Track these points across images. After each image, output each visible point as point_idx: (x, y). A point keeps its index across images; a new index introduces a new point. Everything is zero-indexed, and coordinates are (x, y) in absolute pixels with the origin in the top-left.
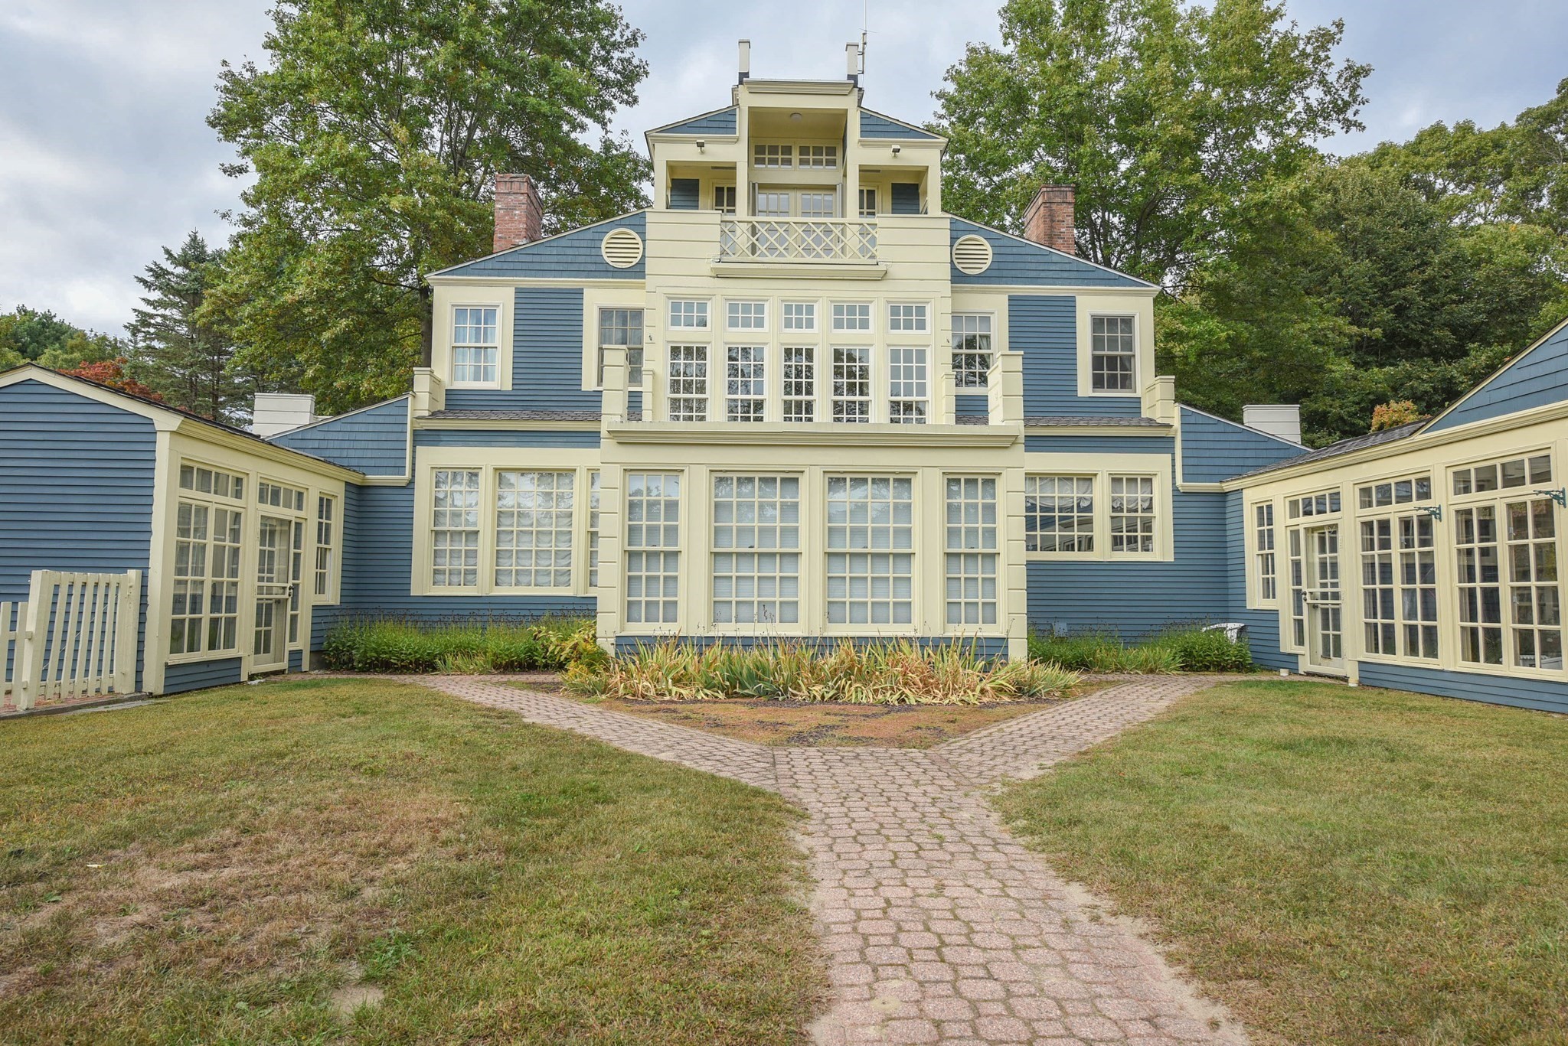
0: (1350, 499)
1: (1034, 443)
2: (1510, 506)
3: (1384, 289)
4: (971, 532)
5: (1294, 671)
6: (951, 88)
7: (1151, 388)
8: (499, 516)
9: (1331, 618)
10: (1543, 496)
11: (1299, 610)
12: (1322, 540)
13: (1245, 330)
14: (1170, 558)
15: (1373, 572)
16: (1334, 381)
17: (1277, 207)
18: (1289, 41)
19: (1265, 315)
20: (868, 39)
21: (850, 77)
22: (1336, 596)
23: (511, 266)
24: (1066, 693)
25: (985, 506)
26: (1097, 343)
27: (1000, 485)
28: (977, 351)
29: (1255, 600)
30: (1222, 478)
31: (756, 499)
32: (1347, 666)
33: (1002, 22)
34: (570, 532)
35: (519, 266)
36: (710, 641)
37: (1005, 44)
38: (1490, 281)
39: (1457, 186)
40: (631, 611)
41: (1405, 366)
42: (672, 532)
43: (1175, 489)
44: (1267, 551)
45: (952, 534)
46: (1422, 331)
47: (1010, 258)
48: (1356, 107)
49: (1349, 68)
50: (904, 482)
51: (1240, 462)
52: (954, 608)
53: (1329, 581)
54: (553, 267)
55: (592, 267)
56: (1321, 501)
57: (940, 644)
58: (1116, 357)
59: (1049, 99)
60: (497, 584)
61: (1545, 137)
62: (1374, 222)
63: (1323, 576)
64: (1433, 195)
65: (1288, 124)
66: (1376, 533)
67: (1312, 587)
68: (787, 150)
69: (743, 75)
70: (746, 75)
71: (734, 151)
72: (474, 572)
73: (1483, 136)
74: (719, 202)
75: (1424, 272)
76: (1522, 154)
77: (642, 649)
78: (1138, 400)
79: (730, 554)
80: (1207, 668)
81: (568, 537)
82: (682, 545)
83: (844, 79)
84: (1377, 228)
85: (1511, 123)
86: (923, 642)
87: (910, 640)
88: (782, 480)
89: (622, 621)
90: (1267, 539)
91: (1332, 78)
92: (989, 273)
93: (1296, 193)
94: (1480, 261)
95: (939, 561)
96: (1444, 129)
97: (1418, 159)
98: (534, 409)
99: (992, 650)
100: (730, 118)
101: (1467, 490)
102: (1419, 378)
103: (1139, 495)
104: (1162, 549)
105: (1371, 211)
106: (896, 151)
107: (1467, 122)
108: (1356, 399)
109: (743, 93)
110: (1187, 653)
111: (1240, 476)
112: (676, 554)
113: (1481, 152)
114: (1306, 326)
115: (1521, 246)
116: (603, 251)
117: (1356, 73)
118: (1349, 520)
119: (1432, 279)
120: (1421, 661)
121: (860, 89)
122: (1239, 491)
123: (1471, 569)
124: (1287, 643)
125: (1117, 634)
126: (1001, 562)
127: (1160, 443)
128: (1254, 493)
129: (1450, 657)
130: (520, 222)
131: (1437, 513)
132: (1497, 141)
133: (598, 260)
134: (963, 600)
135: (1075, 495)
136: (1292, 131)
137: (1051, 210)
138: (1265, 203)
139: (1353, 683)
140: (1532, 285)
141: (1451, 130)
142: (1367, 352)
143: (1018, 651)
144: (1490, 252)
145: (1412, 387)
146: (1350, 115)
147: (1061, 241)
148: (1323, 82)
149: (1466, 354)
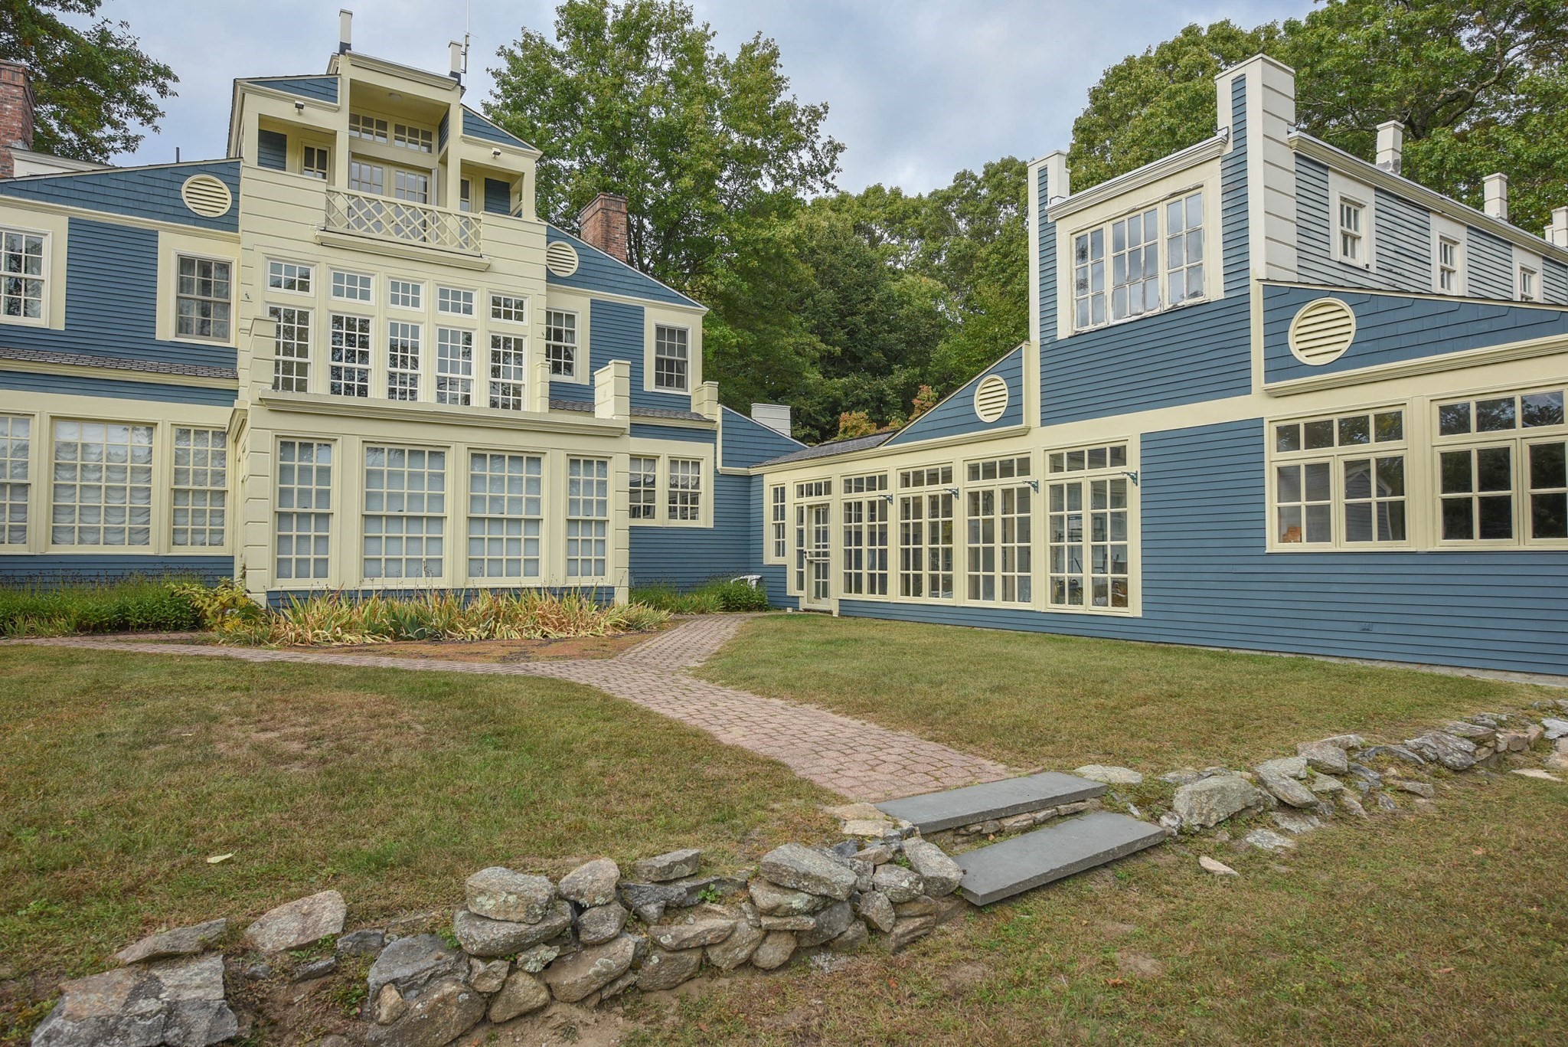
0: (838, 486)
1: (637, 430)
2: (930, 497)
3: (843, 316)
4: (588, 503)
5: (796, 609)
6: (504, 66)
7: (699, 390)
8: (56, 469)
9: (822, 570)
10: (948, 492)
11: (800, 565)
12: (818, 513)
13: (749, 338)
14: (711, 526)
15: (850, 538)
16: (806, 386)
17: (779, 245)
18: (790, 109)
19: (762, 327)
20: (470, 41)
21: (453, 74)
22: (826, 554)
23: (64, 193)
24: (661, 627)
25: (599, 482)
26: (660, 347)
27: (610, 466)
28: (563, 344)
29: (770, 558)
30: (749, 464)
31: (406, 469)
32: (831, 604)
33: (559, 19)
34: (149, 489)
35: (76, 195)
36: (367, 594)
37: (558, 39)
38: (909, 318)
39: (889, 236)
40: (281, 568)
41: (853, 378)
42: (324, 496)
43: (716, 471)
44: (779, 522)
45: (573, 504)
46: (865, 351)
47: (593, 267)
48: (833, 173)
49: (830, 142)
50: (535, 460)
51: (761, 453)
52: (573, 564)
53: (821, 543)
54: (120, 202)
55: (170, 210)
56: (818, 486)
57: (562, 593)
58: (673, 361)
59: (602, 109)
60: (54, 542)
61: (945, 213)
62: (837, 260)
63: (818, 540)
64: (875, 242)
65: (787, 177)
66: (853, 511)
67: (811, 547)
68: (382, 125)
69: (344, 47)
70: (348, 46)
71: (333, 119)
72: (24, 529)
73: (907, 202)
74: (308, 163)
75: (867, 305)
76: (931, 223)
77: (296, 604)
78: (689, 398)
79: (381, 517)
80: (738, 609)
81: (146, 494)
82: (334, 506)
83: (446, 74)
84: (839, 264)
85: (925, 195)
86: (552, 590)
87: (539, 589)
88: (410, 452)
89: (273, 578)
90: (780, 512)
91: (818, 147)
92: (574, 278)
93: (792, 236)
94: (903, 302)
95: (562, 526)
96: (883, 190)
97: (866, 211)
98: (95, 354)
99: (603, 597)
100: (331, 86)
101: (907, 485)
102: (862, 388)
103: (690, 475)
104: (705, 518)
105: (835, 250)
106: (496, 153)
107: (898, 189)
108: (821, 400)
109: (344, 64)
110: (726, 598)
111: (758, 463)
112: (327, 516)
113: (905, 216)
114: (792, 340)
115: (929, 295)
116: (184, 195)
117: (835, 148)
118: (837, 500)
119: (873, 312)
120: (877, 597)
121: (463, 88)
122: (762, 475)
123: (907, 535)
124: (792, 590)
125: (674, 585)
126: (610, 528)
127: (705, 435)
128: (773, 477)
129: (894, 594)
130: (13, 119)
131: (890, 499)
132: (915, 207)
133: (177, 203)
134: (580, 557)
135: (642, 473)
136: (788, 183)
137: (608, 216)
138: (769, 240)
139: (835, 614)
140: (933, 326)
141: (887, 191)
142: (831, 364)
143: (621, 597)
144: (910, 297)
145: (857, 395)
146: (829, 177)
147: (615, 245)
148: (812, 149)
149: (891, 372)
